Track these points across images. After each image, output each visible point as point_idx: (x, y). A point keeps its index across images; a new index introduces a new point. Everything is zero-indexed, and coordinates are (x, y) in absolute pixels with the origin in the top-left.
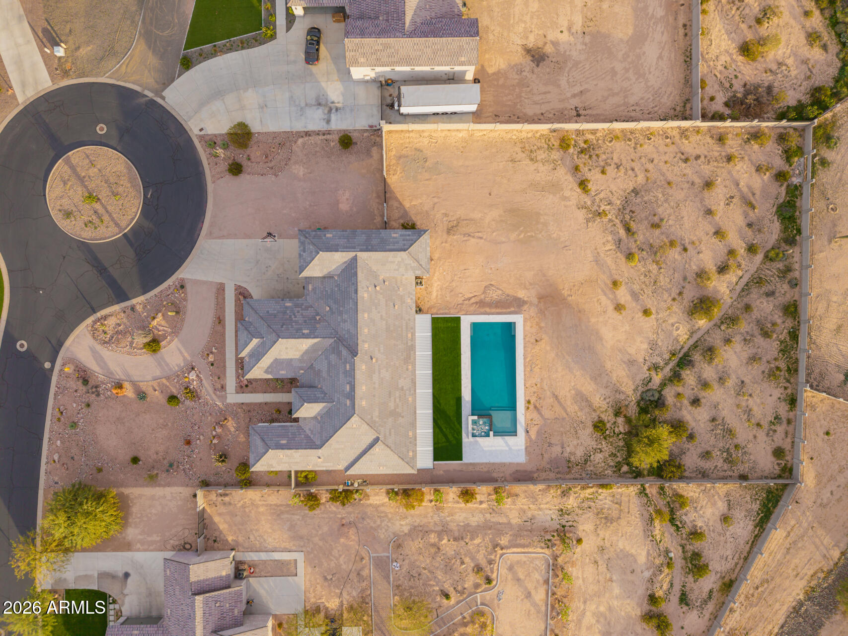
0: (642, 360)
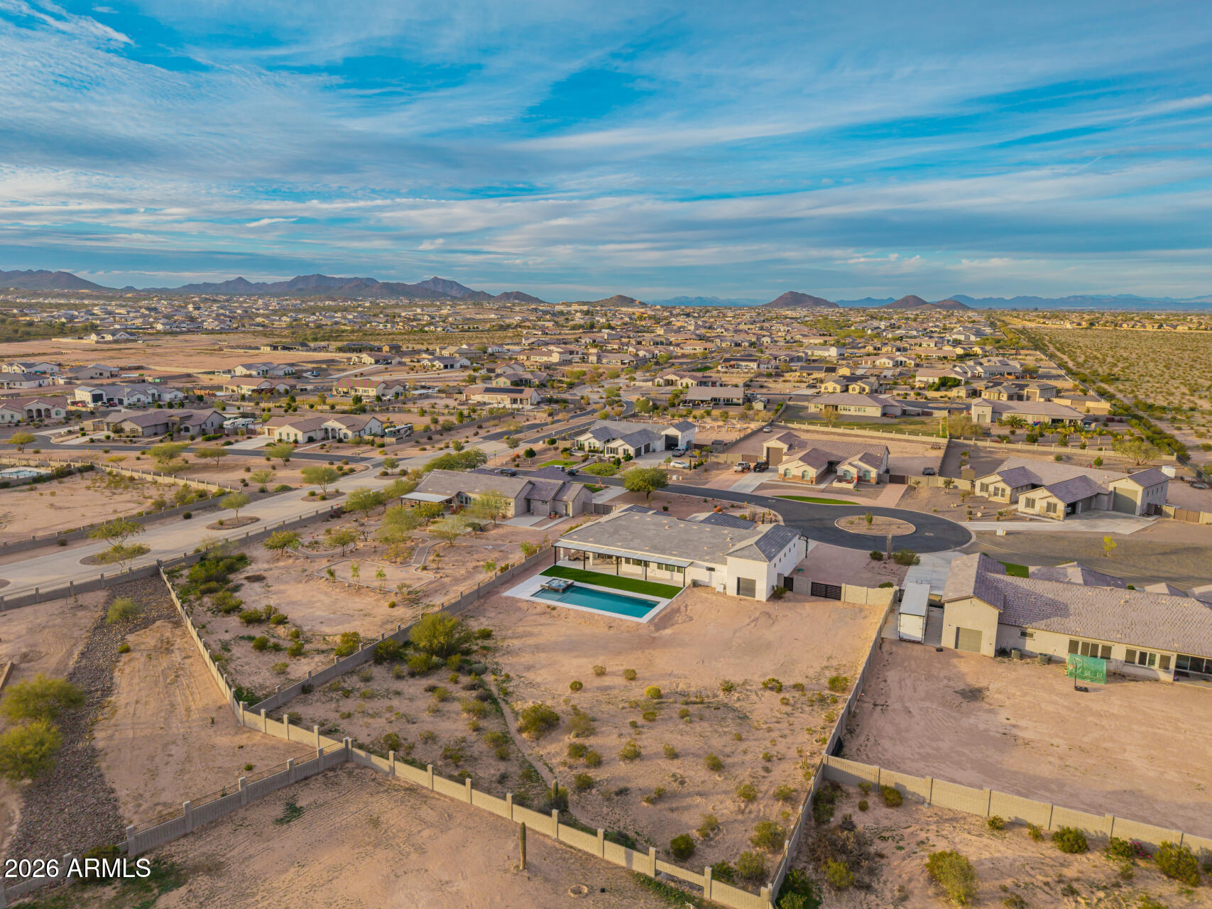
0: (525, 674)
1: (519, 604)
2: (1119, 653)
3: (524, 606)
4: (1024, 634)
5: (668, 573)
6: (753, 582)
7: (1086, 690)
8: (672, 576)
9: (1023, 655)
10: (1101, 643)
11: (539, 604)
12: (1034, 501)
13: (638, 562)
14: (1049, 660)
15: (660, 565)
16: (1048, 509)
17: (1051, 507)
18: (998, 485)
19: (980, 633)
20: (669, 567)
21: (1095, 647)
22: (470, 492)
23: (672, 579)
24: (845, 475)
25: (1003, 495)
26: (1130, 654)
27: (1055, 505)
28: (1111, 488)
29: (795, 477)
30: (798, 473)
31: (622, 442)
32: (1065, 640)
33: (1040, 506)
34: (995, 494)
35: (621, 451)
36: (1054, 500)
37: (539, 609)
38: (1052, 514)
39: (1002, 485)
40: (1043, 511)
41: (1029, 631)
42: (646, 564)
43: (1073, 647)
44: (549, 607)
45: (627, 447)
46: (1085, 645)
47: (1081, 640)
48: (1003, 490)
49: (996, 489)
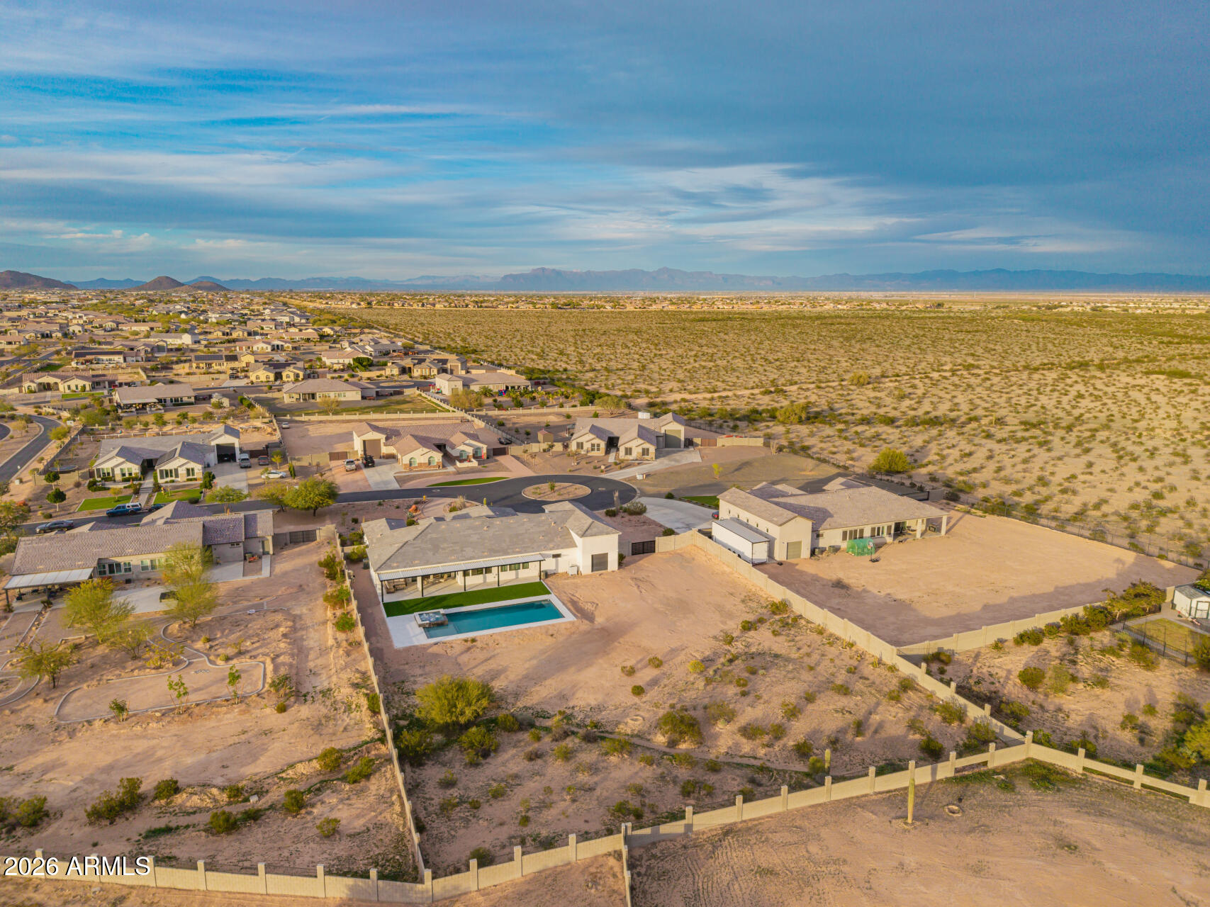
0: (571, 704)
1: (430, 650)
2: (867, 533)
3: (435, 649)
4: (818, 536)
5: (514, 572)
6: (605, 556)
7: (877, 561)
8: (517, 574)
9: (823, 551)
10: (858, 528)
11: (451, 642)
12: (631, 449)
13: (478, 571)
14: (836, 549)
15: (503, 568)
16: (643, 454)
17: (645, 452)
18: (593, 442)
19: (800, 542)
20: (515, 567)
21: (856, 531)
22: (120, 555)
23: (517, 578)
24: (461, 455)
25: (598, 450)
26: (873, 529)
27: (648, 450)
28: (663, 432)
29: (420, 465)
30: (424, 460)
31: (183, 461)
32: (840, 532)
33: (636, 452)
34: (593, 450)
35: (182, 471)
36: (647, 445)
37: (458, 649)
38: (646, 457)
39: (597, 441)
40: (640, 456)
41: (821, 532)
42: (488, 570)
43: (845, 533)
44: (466, 641)
45: (191, 465)
46: (851, 532)
47: (848, 529)
48: (598, 445)
49: (593, 445)
